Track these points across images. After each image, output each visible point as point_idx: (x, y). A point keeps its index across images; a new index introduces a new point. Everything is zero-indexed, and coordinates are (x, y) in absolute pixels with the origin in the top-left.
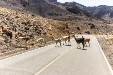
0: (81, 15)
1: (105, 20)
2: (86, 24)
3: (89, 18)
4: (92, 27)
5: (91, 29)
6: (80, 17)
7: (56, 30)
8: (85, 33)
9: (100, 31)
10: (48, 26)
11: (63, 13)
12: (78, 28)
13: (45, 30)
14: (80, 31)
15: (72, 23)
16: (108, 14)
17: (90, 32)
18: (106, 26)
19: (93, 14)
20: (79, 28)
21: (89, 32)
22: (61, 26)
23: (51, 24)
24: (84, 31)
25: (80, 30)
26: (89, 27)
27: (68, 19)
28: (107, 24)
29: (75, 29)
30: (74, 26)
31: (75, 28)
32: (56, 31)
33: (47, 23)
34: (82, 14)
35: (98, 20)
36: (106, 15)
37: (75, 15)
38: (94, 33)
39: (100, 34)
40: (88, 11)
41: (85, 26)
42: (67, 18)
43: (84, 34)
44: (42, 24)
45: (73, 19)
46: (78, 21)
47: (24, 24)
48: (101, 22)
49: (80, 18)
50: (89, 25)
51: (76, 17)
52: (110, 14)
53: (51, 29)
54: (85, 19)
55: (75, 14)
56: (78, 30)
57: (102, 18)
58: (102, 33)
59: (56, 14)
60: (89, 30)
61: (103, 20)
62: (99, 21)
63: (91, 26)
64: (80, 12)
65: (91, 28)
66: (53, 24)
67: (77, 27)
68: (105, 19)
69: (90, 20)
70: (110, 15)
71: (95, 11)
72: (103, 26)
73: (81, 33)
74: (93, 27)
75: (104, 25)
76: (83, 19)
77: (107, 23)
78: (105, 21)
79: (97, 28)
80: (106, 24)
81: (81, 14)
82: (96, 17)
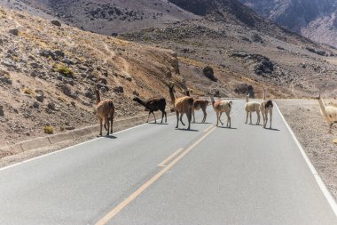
0: (220, 18)
1: (316, 40)
2: (239, 56)
3: (250, 33)
4: (261, 68)
5: (259, 77)
6: (216, 27)
7: (144, 78)
8: (236, 91)
9: (292, 85)
10: (117, 65)
11: (147, 10)
12: (209, 73)
13: (115, 77)
14: (214, 83)
15: (185, 51)
16: (326, 18)
17: (254, 87)
18: (318, 64)
19: (268, 14)
20: (211, 70)
21: (250, 88)
22: (157, 63)
23: (127, 58)
24: (233, 82)
25: (215, 80)
26: (251, 68)
27: (169, 34)
28: (324, 58)
29: (197, 76)
30: (194, 64)
31: (197, 70)
32: (147, 82)
33: (113, 54)
34: (225, 14)
35: (285, 39)
36: (318, 20)
37: (196, 17)
38: (272, 92)
39: (292, 96)
40: (249, 5)
41: (237, 64)
42: (163, 28)
43: (230, 95)
44: (99, 57)
45: (187, 35)
46: (206, 42)
47: (50, 57)
48: (299, 48)
49: (216, 29)
50: (251, 61)
51: (202, 24)
52: (333, 17)
53: (128, 75)
54: (236, 34)
55: (196, 13)
56: (207, 80)
57: (305, 32)
58: (301, 94)
59: (119, 13)
60: (250, 82)
61: (308, 40)
62: (289, 46)
63: (260, 63)
64: (216, 6)
65: (259, 74)
66: (130, 56)
67: (204, 66)
68: (315, 38)
69: (257, 39)
70: (335, 21)
71: (274, 5)
72: (304, 67)
73: (221, 91)
74: (266, 68)
75: (311, 62)
76: (227, 34)
77: (322, 54)
78: (316, 45)
79: (283, 74)
80: (317, 56)
81: (221, 14)
82: (277, 29)
